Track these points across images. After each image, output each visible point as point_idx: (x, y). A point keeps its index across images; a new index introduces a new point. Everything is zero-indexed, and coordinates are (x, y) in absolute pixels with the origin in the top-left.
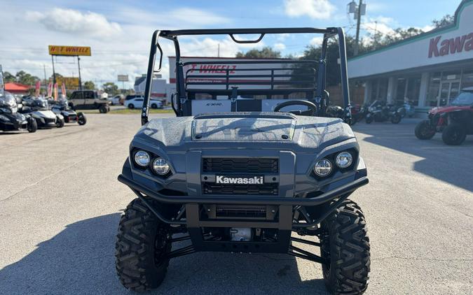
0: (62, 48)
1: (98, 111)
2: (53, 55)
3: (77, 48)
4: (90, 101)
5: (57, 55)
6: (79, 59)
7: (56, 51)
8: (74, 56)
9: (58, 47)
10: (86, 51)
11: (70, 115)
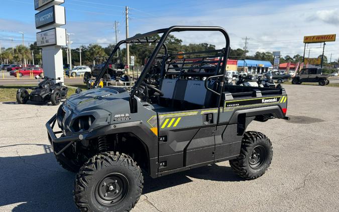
0: (314, 37)
1: (318, 83)
2: (306, 43)
3: (325, 36)
4: (313, 76)
5: (308, 43)
6: (325, 44)
7: (308, 40)
8: (321, 42)
9: (310, 37)
10: (331, 38)
11: (270, 86)
